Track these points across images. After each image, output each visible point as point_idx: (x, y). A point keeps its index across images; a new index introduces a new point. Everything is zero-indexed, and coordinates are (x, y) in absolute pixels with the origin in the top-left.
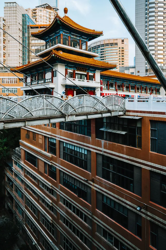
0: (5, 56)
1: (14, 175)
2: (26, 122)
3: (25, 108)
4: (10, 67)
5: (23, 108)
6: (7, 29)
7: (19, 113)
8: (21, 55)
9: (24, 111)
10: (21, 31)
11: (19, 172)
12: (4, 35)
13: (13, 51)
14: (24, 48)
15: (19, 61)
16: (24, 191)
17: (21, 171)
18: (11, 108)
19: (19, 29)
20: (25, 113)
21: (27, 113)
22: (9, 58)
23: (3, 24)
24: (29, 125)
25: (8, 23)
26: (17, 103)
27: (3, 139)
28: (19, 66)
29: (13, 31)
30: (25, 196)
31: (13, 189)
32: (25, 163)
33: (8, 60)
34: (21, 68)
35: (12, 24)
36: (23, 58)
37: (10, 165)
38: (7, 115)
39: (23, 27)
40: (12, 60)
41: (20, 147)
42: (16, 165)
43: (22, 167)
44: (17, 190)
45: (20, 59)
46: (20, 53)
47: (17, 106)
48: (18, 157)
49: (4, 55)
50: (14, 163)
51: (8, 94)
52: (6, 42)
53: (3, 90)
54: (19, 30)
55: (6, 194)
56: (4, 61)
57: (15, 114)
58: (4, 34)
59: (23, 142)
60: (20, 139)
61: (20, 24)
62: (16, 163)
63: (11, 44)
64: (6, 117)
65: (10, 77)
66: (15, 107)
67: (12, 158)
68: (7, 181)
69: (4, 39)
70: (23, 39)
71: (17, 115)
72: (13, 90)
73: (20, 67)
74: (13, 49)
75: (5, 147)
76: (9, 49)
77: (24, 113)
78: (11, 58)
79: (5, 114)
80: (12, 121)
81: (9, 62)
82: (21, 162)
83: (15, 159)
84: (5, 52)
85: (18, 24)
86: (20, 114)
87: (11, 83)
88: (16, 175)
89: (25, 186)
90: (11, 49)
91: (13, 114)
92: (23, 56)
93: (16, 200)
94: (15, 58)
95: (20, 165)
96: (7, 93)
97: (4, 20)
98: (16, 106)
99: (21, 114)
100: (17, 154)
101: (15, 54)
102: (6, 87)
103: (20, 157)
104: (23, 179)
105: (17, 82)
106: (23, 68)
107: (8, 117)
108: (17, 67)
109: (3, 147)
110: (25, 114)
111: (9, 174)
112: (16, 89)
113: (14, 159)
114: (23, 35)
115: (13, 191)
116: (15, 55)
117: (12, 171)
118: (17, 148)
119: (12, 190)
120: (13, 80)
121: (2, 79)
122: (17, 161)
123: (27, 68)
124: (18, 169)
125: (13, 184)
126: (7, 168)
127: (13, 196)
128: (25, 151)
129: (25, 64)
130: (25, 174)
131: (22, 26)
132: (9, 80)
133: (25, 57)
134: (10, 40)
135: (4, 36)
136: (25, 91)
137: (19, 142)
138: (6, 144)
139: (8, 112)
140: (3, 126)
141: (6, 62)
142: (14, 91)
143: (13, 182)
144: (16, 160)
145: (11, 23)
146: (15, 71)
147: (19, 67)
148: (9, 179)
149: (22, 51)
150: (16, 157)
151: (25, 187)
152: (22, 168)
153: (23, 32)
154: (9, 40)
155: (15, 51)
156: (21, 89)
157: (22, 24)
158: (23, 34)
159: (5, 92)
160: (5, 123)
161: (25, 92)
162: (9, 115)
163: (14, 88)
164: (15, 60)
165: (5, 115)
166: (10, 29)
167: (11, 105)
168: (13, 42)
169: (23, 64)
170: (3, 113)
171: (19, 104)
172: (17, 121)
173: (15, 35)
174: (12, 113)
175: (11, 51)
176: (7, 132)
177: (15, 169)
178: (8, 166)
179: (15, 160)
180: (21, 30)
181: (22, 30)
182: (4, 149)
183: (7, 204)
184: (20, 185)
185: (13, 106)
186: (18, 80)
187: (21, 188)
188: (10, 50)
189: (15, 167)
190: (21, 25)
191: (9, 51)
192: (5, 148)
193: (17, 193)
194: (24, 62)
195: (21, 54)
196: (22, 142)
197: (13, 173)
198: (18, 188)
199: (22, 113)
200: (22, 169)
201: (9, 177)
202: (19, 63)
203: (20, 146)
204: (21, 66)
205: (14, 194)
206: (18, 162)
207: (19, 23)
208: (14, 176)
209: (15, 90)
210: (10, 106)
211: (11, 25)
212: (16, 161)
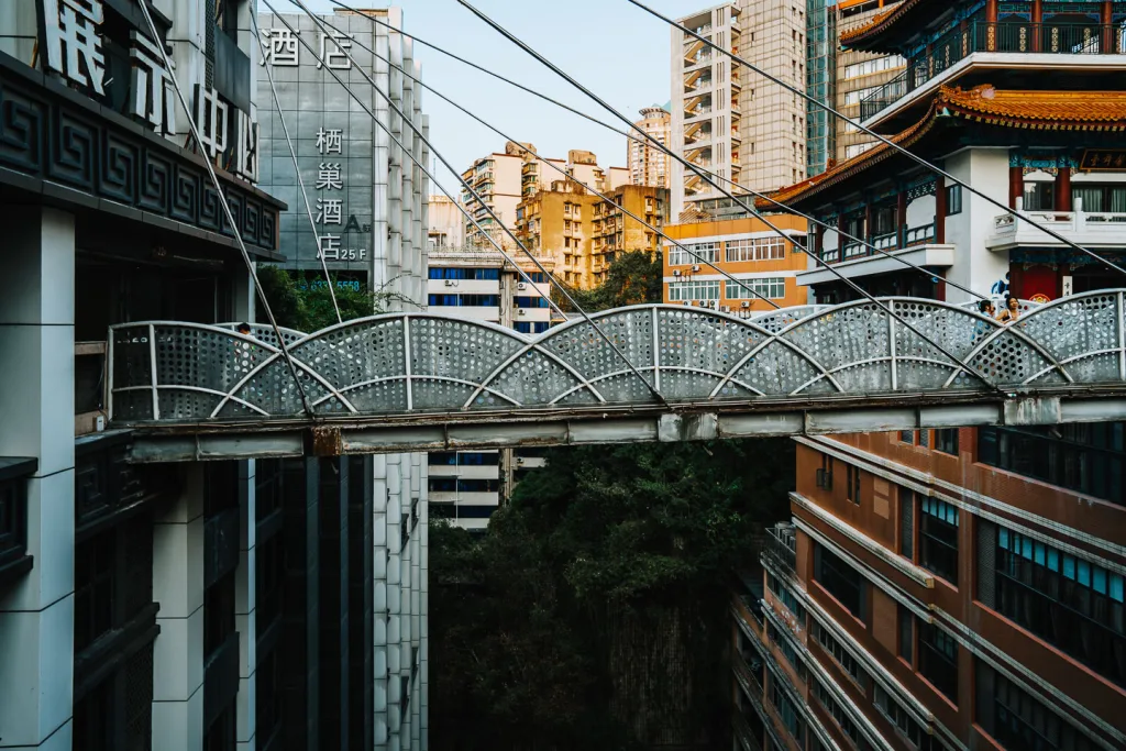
0: (736, 154)
1: (768, 632)
2: (809, 417)
3: (801, 356)
4: (754, 194)
5: (795, 358)
6: (745, 47)
7: (778, 376)
8: (801, 138)
9: (800, 368)
10: (801, 41)
11: (788, 625)
12: (736, 71)
13: (768, 128)
14: (813, 108)
15: (791, 163)
16: (808, 707)
17: (793, 623)
18: (746, 353)
19: (794, 31)
20: (805, 376)
21: (813, 380)
22: (752, 158)
23: (732, 28)
24: (821, 430)
25: (752, 21)
26: (769, 336)
27: (729, 483)
28: (791, 184)
29: (768, 48)
30: (811, 730)
31: (762, 686)
32: (812, 590)
33: (750, 167)
34: (799, 190)
35: (766, 19)
36: (809, 149)
37: (753, 588)
38: (730, 384)
39: (809, 21)
40: (767, 164)
41: (791, 523)
42: (778, 593)
43: (799, 605)
44: (778, 695)
45: (798, 156)
46: (798, 128)
47: (771, 346)
48: (783, 562)
49: (736, 151)
50: (769, 585)
51: (747, 305)
52: (741, 97)
53: (729, 289)
54: (794, 37)
55: (737, 699)
56: (734, 173)
57: (762, 383)
58: (734, 68)
59: (805, 501)
60: (794, 490)
61: (797, 12)
62: (776, 586)
63: (760, 103)
64: (725, 390)
65: (755, 235)
66: (760, 351)
67: (762, 562)
68: (740, 650)
69: (733, 86)
70: (808, 70)
71: (769, 386)
72: (770, 284)
73: (795, 187)
74: (768, 118)
75: (736, 515)
76: (752, 121)
77: (798, 380)
78: (759, 157)
79: (721, 378)
80: (750, 407)
81: (752, 174)
82: (797, 586)
83: (773, 568)
84: (737, 136)
85: (788, 13)
86: (783, 382)
87: (758, 256)
88: (775, 635)
89: (810, 688)
90: (760, 119)
91: (755, 381)
92: (808, 142)
93: (771, 734)
94: (776, 154)
95: (791, 596)
96: (743, 297)
97: (736, 13)
98: (767, 346)
99: (788, 382)
100: (780, 548)
101: (776, 138)
102: (737, 276)
103: (792, 561)
104: (804, 659)
105: (782, 255)
106: (805, 192)
107: (735, 391)
108: (783, 190)
109: (726, 515)
110: (802, 383)
111: (746, 623)
112: (781, 279)
113: (769, 568)
114: (809, 55)
115: (762, 695)
116: (777, 143)
117: (761, 615)
118: (780, 525)
119: (757, 691)
120: (769, 246)
121: (728, 246)
122: (778, 578)
123: (821, 188)
124: (785, 610)
125: (761, 669)
126: (743, 597)
127: (762, 717)
128: (813, 542)
129: (817, 173)
130: (812, 636)
131: (804, 15)
132: (754, 247)
133: (816, 146)
134: (758, 84)
135: (734, 75)
136: (813, 286)
137: (787, 501)
138: (739, 504)
139: (736, 372)
140: (715, 425)
141: (741, 177)
142: (773, 287)
143: (761, 661)
144: (775, 571)
145: (760, 19)
146: (775, 209)
147: (790, 189)
148: (747, 643)
149: (804, 122)
150: (776, 560)
151: (809, 694)
152: (800, 611)
153: (808, 40)
154: (753, 86)
155: (776, 126)
156: (798, 278)
157: (807, 9)
158: (809, 49)
159: (736, 296)
160: (721, 415)
161: (813, 291)
162: (736, 385)
163: (773, 279)
164: (778, 162)
165: (723, 382)
166: (758, 42)
167: (746, 345)
168: (768, 90)
169: (809, 175)
170: (713, 376)
171: (776, 340)
172: (769, 409)
173: (776, 61)
174: (748, 377)
175: (760, 130)
176: (743, 454)
177: (773, 609)
178: (746, 591)
179: (772, 573)
180: (801, 36)
181: (804, 33)
182: (729, 521)
183: (738, 739)
184: (789, 679)
185: (753, 348)
186: (787, 245)
187: (797, 694)
188: (756, 125)
189: (769, 600)
190: (801, 13)
191: (752, 132)
192: (735, 517)
193: (780, 710)
194: (813, 165)
195: (799, 134)
196: (801, 502)
197: (763, 622)
198: (782, 690)
199: (790, 378)
200: (799, 615)
201: (748, 635)
202: (794, 174)
203: (794, 519)
204: (798, 182)
205: (765, 707)
206: (785, 585)
207: (794, 9)
208: (765, 638)
209: (777, 284)
210: (741, 345)
211: (762, 27)
212: (775, 579)
